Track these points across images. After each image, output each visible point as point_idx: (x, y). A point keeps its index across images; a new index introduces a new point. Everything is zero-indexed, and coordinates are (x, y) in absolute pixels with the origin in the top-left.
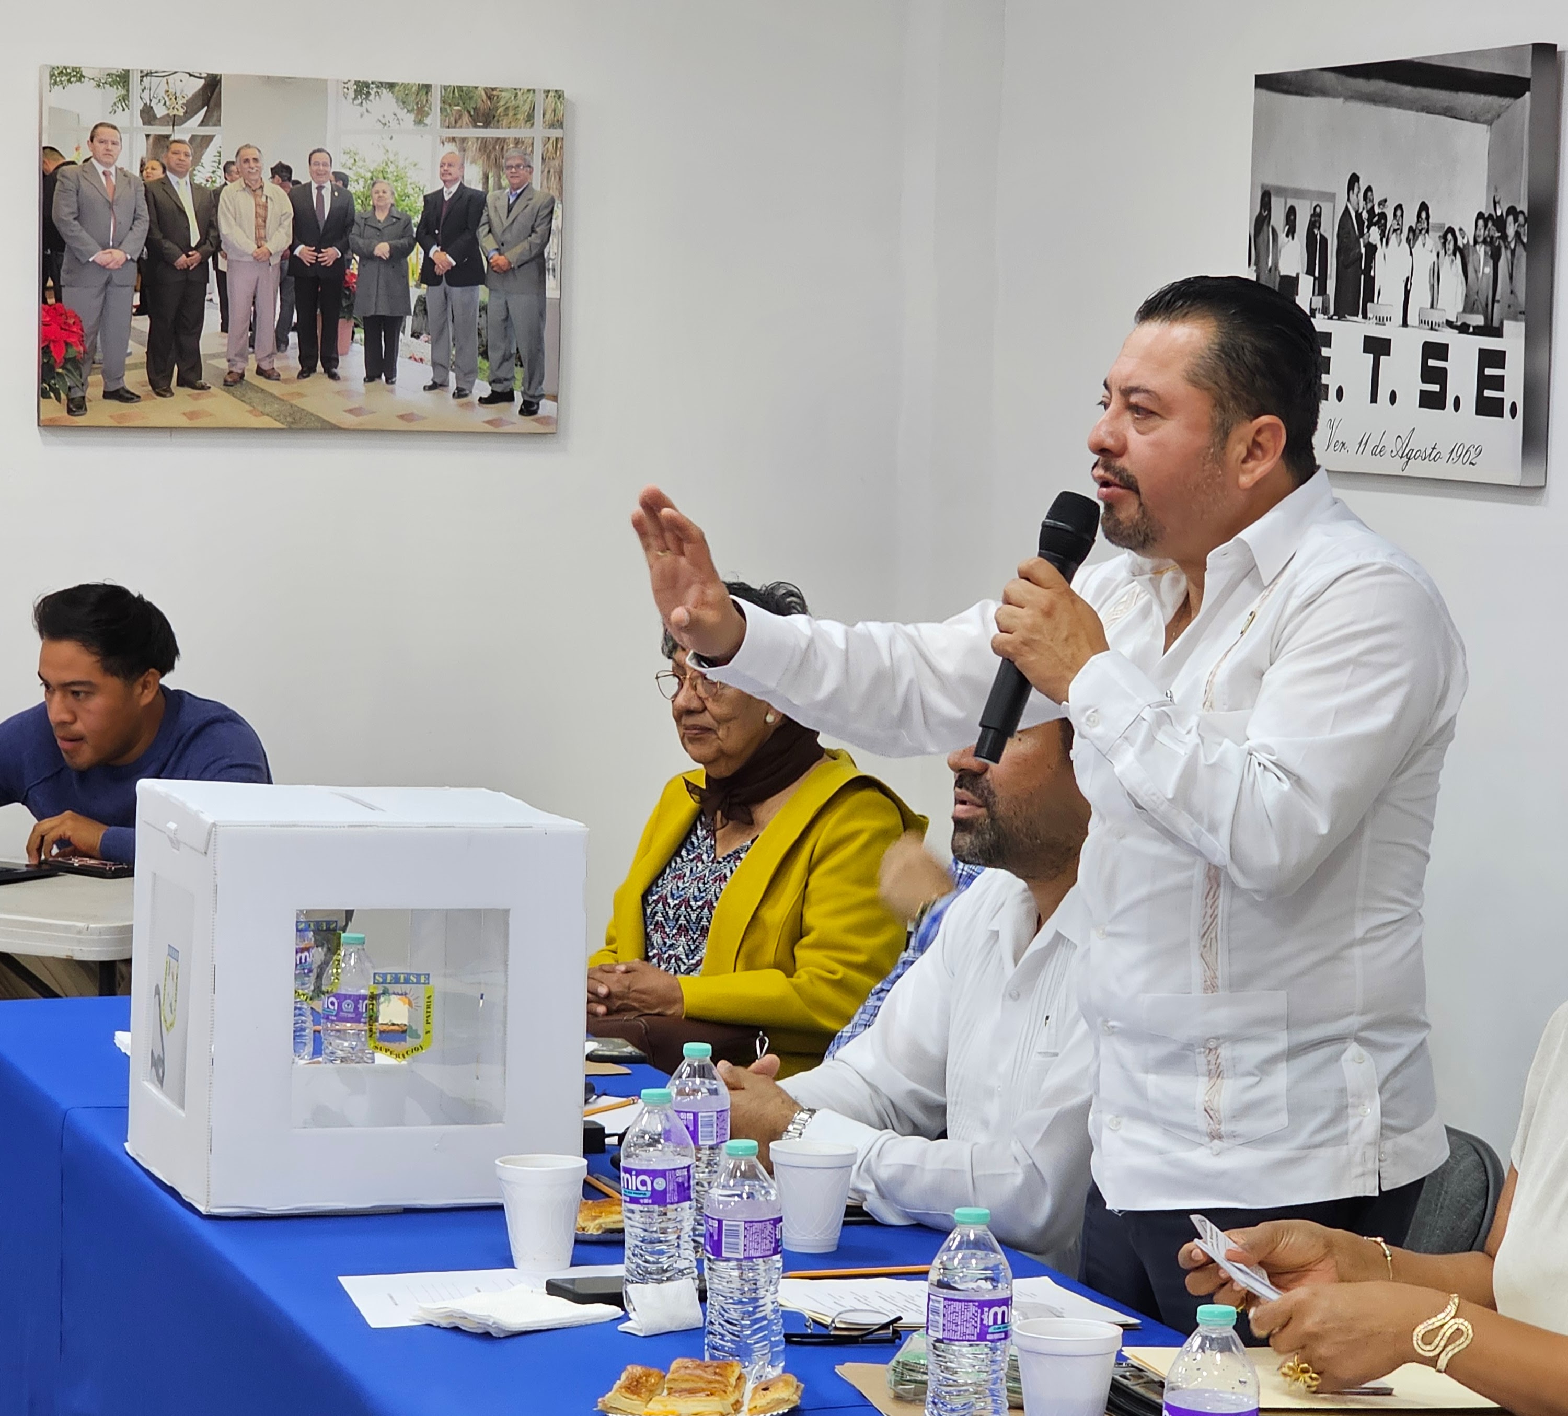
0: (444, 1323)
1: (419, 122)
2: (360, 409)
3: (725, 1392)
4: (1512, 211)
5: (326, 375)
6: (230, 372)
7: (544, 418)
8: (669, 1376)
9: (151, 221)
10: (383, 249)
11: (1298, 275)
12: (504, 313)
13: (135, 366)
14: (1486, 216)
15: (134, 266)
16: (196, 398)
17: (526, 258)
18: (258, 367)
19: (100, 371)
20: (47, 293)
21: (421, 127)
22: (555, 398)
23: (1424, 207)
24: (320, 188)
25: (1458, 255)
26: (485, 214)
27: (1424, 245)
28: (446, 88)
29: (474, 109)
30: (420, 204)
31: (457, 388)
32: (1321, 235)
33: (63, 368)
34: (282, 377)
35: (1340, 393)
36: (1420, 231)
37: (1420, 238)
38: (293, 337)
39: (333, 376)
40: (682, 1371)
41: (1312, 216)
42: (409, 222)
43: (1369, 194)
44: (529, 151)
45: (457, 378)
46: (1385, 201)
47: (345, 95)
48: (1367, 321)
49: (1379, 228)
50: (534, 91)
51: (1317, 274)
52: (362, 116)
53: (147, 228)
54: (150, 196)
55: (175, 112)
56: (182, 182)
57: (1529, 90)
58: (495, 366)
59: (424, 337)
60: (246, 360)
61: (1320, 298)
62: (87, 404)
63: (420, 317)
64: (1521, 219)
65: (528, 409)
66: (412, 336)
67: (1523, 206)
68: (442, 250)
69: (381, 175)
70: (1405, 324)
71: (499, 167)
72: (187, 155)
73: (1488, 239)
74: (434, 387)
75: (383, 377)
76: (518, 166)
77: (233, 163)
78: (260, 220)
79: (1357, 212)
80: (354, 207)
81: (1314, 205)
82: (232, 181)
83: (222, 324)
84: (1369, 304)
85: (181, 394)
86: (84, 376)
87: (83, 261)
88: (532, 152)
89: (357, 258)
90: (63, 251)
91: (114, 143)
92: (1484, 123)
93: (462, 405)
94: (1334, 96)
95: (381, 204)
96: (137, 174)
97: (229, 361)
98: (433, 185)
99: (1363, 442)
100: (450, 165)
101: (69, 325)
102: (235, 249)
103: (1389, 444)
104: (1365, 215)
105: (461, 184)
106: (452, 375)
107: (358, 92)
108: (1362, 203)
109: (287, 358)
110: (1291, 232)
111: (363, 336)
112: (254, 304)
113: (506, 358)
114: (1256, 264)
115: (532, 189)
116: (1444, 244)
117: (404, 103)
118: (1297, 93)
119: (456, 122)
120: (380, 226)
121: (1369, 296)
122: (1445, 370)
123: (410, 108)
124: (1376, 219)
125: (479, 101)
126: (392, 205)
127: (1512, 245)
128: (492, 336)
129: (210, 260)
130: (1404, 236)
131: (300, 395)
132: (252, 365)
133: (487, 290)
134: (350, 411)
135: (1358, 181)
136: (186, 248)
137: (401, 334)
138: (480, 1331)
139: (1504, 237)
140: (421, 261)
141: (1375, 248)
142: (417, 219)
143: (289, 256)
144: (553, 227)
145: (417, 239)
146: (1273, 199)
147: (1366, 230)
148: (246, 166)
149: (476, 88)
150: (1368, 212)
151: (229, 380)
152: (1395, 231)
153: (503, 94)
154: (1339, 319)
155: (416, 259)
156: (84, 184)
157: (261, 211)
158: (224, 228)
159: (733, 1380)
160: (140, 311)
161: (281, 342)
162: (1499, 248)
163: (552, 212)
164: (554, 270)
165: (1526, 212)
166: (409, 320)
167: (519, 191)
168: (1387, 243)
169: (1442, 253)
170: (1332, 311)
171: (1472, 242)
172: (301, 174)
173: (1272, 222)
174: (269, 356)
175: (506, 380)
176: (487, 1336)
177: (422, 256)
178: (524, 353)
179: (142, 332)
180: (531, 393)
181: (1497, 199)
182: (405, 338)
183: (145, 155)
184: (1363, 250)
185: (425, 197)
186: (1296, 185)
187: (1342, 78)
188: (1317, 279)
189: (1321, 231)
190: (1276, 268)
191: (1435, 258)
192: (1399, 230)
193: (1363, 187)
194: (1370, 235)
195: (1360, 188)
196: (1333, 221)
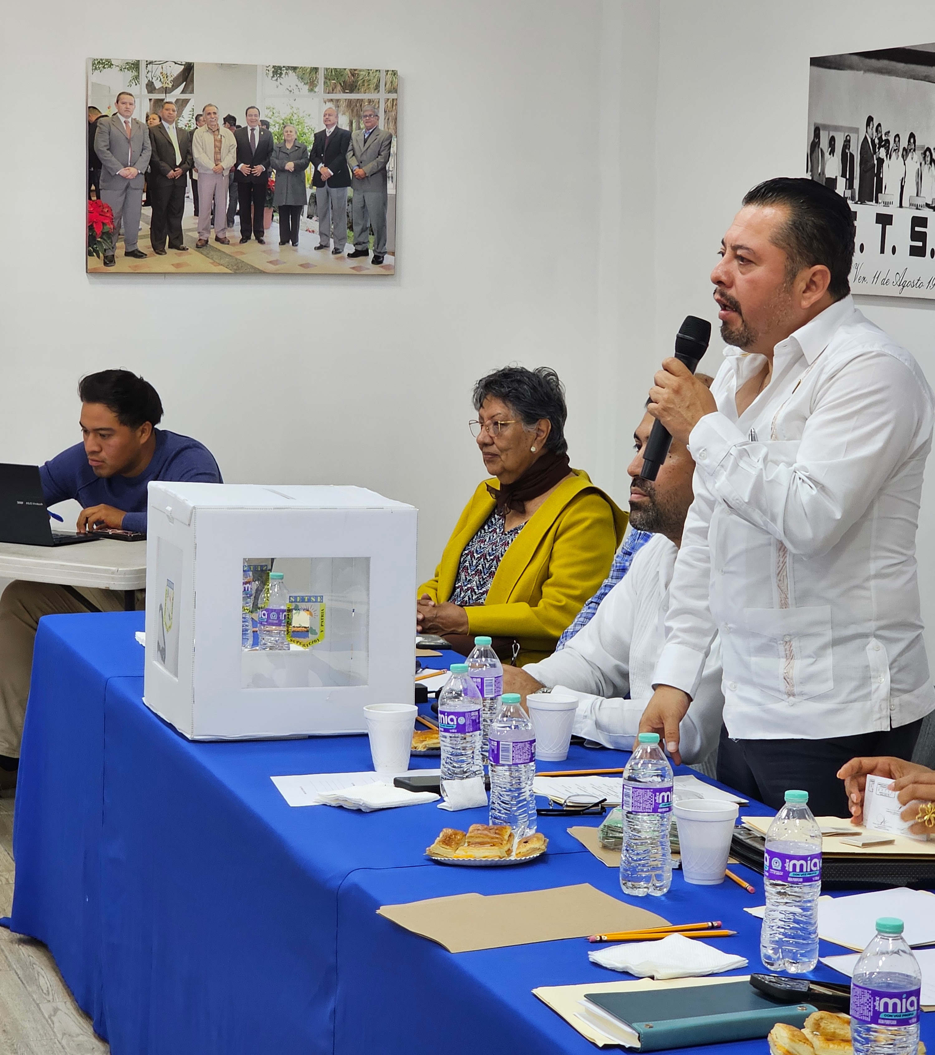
0: (333, 804)
1: (311, 90)
2: (277, 260)
3: (501, 844)
5: (257, 241)
6: (200, 240)
7: (387, 265)
8: (468, 835)
9: (152, 150)
10: (290, 166)
11: (836, 177)
12: (363, 203)
13: (144, 237)
15: (143, 177)
16: (180, 255)
17: (375, 171)
18: (216, 236)
19: (123, 239)
20: (91, 194)
21: (312, 94)
22: (393, 254)
23: (912, 136)
24: (253, 130)
25: (933, 164)
26: (351, 144)
27: (912, 158)
28: (327, 69)
29: (344, 82)
30: (312, 139)
31: (335, 248)
32: (850, 153)
33: (101, 238)
34: (231, 242)
35: (862, 248)
36: (910, 150)
37: (910, 155)
38: (237, 219)
39: (261, 242)
40: (476, 832)
41: (845, 141)
42: (306, 149)
43: (879, 128)
44: (376, 107)
45: (334, 242)
46: (889, 132)
47: (267, 74)
48: (878, 205)
49: (885, 149)
50: (380, 71)
51: (848, 177)
52: (277, 87)
53: (150, 154)
54: (152, 136)
55: (167, 85)
56: (171, 127)
58: (357, 235)
59: (315, 218)
60: (209, 232)
61: (850, 191)
62: (116, 259)
63: (313, 205)
65: (377, 260)
66: (308, 217)
68: (325, 166)
69: (289, 121)
70: (901, 206)
71: (359, 116)
72: (174, 111)
74: (320, 247)
75: (291, 242)
76: (370, 115)
77: (201, 115)
78: (217, 149)
79: (872, 139)
80: (273, 141)
81: (846, 134)
82: (200, 126)
83: (195, 211)
84: (879, 195)
85: (171, 253)
86: (114, 243)
87: (113, 174)
88: (379, 107)
89: (275, 171)
90: (101, 168)
91: (131, 104)
93: (337, 259)
94: (858, 70)
95: (290, 139)
96: (145, 122)
97: (199, 233)
98: (320, 127)
99: (876, 277)
100: (329, 115)
101: (105, 212)
102: (202, 166)
103: (892, 277)
104: (877, 141)
105: (337, 127)
106: (332, 241)
107: (275, 73)
108: (875, 134)
109: (233, 231)
110: (832, 152)
111: (278, 218)
112: (214, 199)
113: (363, 230)
114: (811, 171)
115: (379, 130)
116: (924, 158)
117: (302, 79)
118: (835, 68)
119: (333, 90)
120: (288, 152)
121: (879, 190)
122: (925, 233)
123: (306, 82)
124: (883, 143)
125: (347, 77)
126: (296, 139)
128: (355, 216)
129: (188, 173)
130: (900, 153)
131: (242, 253)
132: (212, 236)
133: (352, 190)
134: (271, 262)
135: (873, 121)
136: (174, 166)
137: (301, 216)
138: (355, 808)
140: (313, 173)
141: (883, 160)
142: (310, 148)
143: (235, 170)
144: (391, 152)
145: (311, 160)
146: (821, 132)
147: (877, 150)
148: (209, 117)
149: (345, 69)
150: (878, 139)
151: (200, 244)
152: (895, 150)
153: (361, 73)
154: (861, 204)
155: (310, 171)
156: (113, 129)
157: (218, 144)
158: (197, 153)
159: (506, 837)
160: (147, 204)
161: (230, 221)
163: (390, 143)
164: (392, 177)
166: (306, 208)
167: (370, 131)
168: (890, 158)
169: (923, 163)
170: (857, 199)
172: (241, 122)
173: (821, 146)
174: (223, 230)
175: (364, 243)
176: (359, 811)
177: (313, 170)
178: (374, 227)
179: (148, 216)
180: (378, 251)
182: (303, 219)
183: (148, 111)
184: (876, 162)
185: (315, 135)
186: (835, 123)
187: (863, 59)
188: (848, 179)
189: (851, 150)
190: (823, 173)
191: (919, 166)
192: (897, 150)
193: (876, 124)
194: (880, 153)
195: (874, 125)
196: (858, 145)
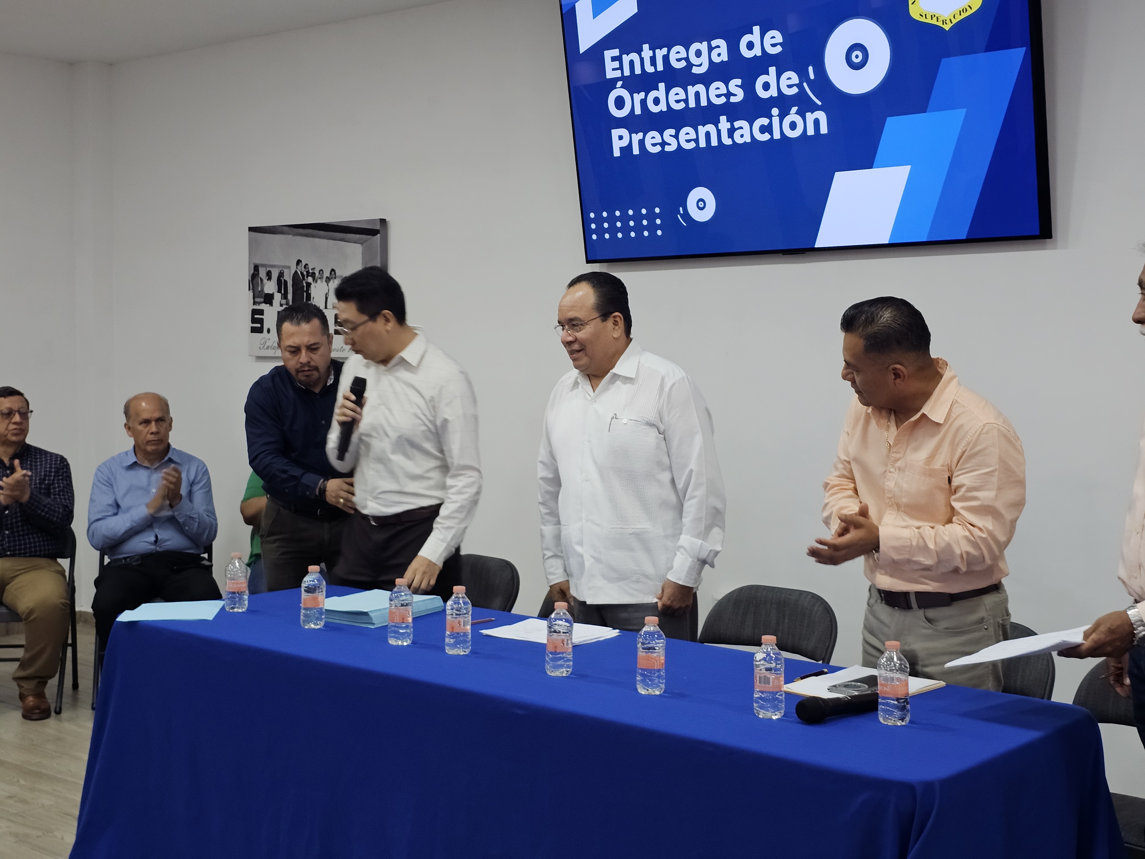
11: (273, 293)
23: (333, 270)
27: (334, 283)
32: (284, 280)
36: (332, 278)
37: (332, 281)
41: (279, 273)
43: (307, 266)
49: (312, 277)
51: (283, 292)
57: (379, 233)
61: (285, 300)
70: (326, 308)
79: (301, 272)
81: (280, 269)
84: (308, 302)
92: (360, 243)
94: (288, 235)
104: (305, 273)
108: (303, 269)
110: (269, 279)
114: (253, 290)
118: (270, 233)
121: (308, 299)
124: (310, 274)
130: (324, 280)
135: (301, 262)
141: (310, 284)
146: (260, 269)
147: (306, 278)
150: (306, 272)
168: (316, 282)
173: (260, 275)
184: (305, 284)
186: (272, 263)
187: (291, 229)
188: (284, 294)
189: (285, 278)
190: (262, 290)
192: (321, 278)
193: (304, 264)
194: (308, 279)
195: (302, 265)
196: (290, 275)
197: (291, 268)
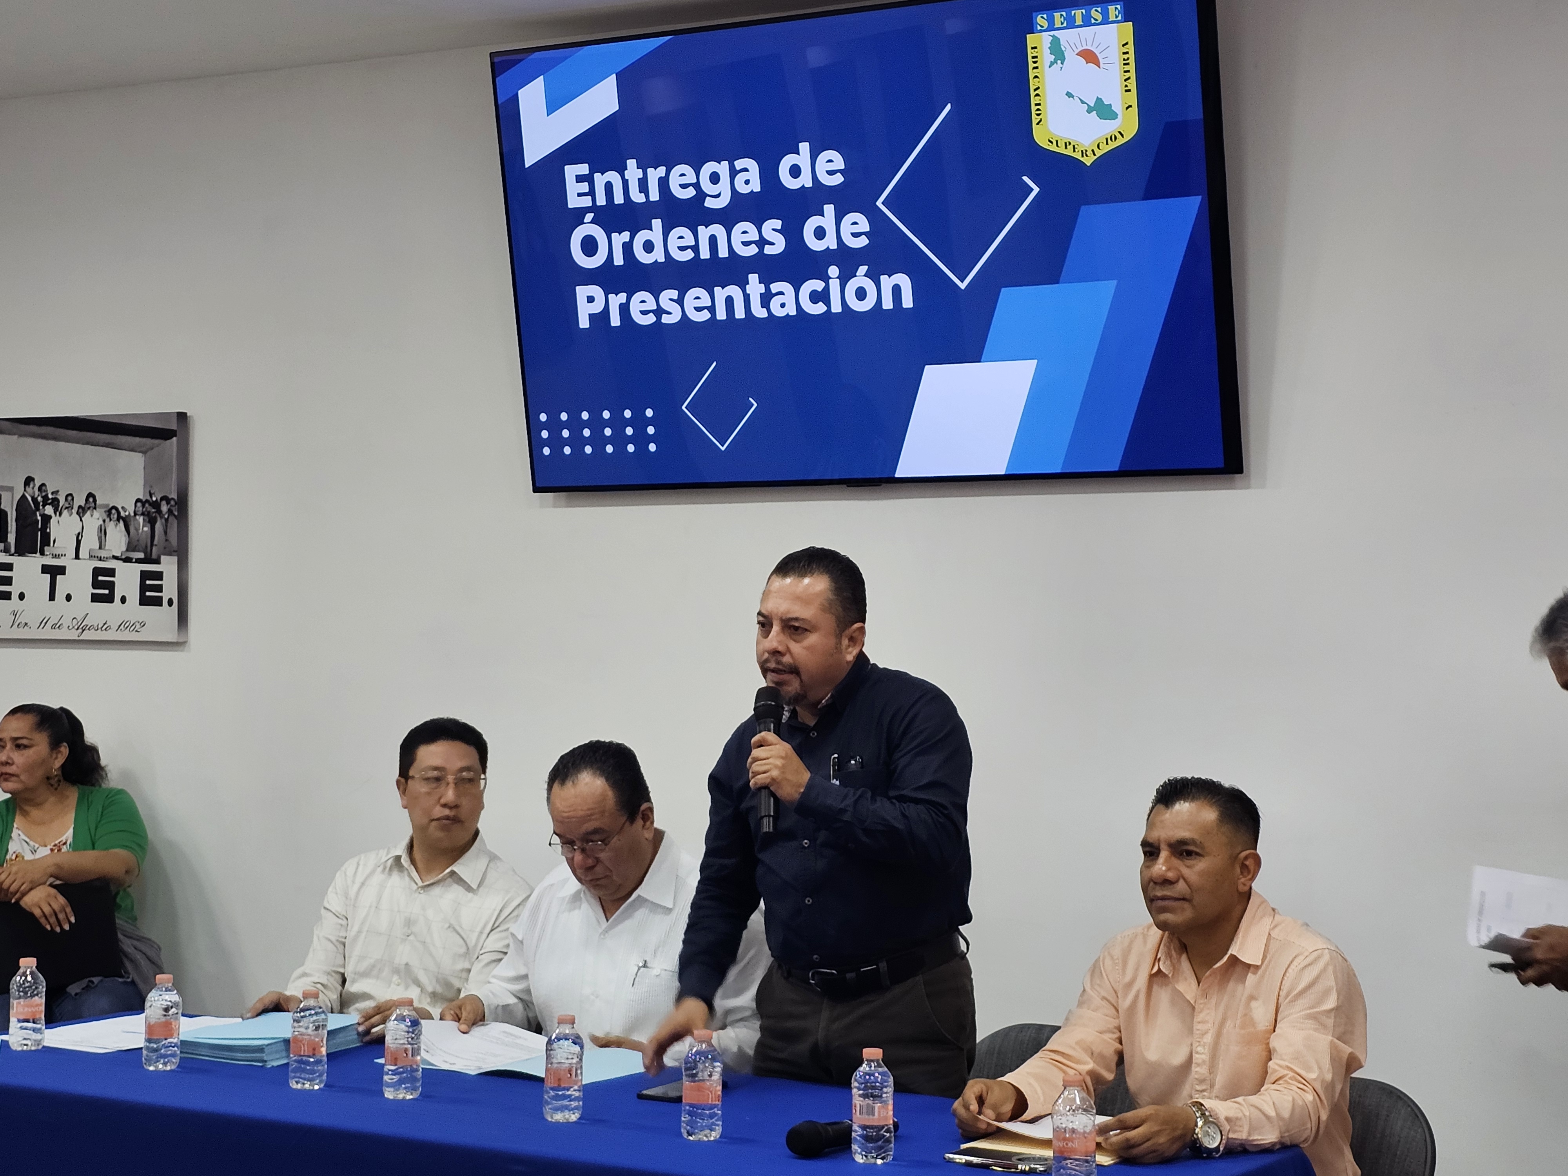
4: (165, 498)
14: (144, 500)
23: (90, 495)
25: (121, 521)
27: (92, 516)
32: (1, 509)
36: (89, 508)
37: (89, 513)
43: (44, 488)
46: (58, 491)
48: (44, 557)
49: (53, 506)
57: (175, 435)
61: (1, 544)
64: (172, 503)
67: (174, 495)
70: (77, 558)
73: (146, 513)
79: (33, 498)
84: (45, 548)
92: (140, 452)
94: (10, 434)
99: (44, 622)
104: (40, 499)
108: (37, 493)
116: (109, 515)
121: (46, 544)
122: (112, 582)
124: (50, 501)
127: (166, 516)
130: (75, 511)
135: (32, 481)
139: (159, 512)
141: (50, 517)
147: (41, 507)
150: (42, 497)
152: (66, 508)
154: (19, 556)
162: (155, 518)
165: (176, 498)
168: (60, 515)
169: (107, 520)
170: (13, 550)
171: (132, 514)
181: (152, 492)
184: (39, 518)
187: (17, 425)
189: (2, 507)
191: (102, 522)
192: (70, 508)
193: (37, 485)
194: (45, 510)
195: (34, 485)
196: (12, 501)
197: (15, 491)
